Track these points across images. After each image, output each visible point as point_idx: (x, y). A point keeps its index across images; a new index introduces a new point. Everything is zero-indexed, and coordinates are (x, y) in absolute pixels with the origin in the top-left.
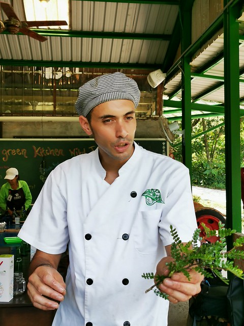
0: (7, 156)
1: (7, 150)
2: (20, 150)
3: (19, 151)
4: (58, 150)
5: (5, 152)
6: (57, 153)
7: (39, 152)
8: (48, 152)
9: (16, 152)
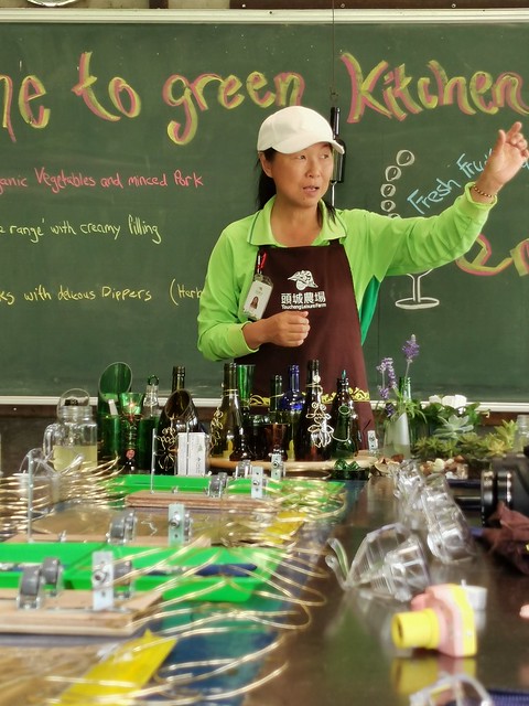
0: (192, 111)
1: (192, 79)
2: (270, 78)
3: (263, 82)
4: (495, 81)
5: (178, 91)
6: (488, 98)
7: (378, 91)
8: (434, 89)
9: (243, 90)
